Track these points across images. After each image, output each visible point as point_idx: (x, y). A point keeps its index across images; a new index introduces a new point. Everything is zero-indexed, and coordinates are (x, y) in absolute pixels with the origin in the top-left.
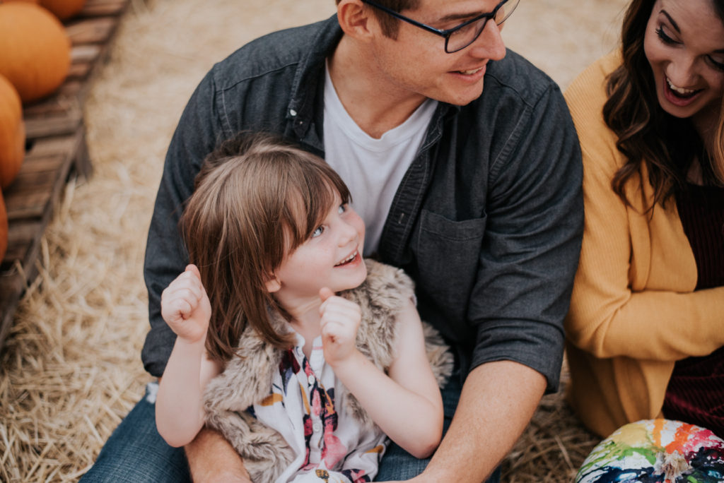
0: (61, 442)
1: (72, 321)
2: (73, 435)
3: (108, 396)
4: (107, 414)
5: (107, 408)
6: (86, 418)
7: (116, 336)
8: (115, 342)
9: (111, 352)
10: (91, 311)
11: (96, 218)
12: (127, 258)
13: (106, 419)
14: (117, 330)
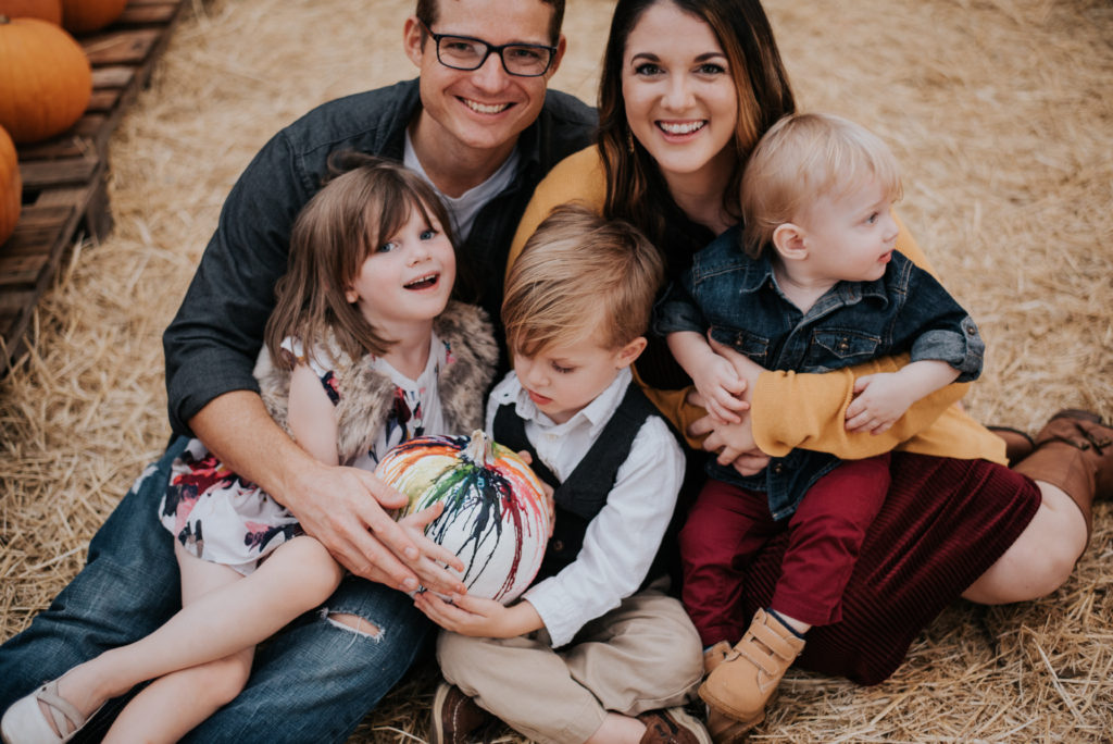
0: (31, 533)
1: (61, 404)
2: (44, 527)
3: (88, 487)
4: (83, 506)
5: (83, 499)
6: (59, 510)
7: (107, 423)
8: (104, 429)
9: (99, 441)
10: (82, 395)
11: (108, 286)
12: (134, 334)
13: (81, 512)
14: (108, 416)
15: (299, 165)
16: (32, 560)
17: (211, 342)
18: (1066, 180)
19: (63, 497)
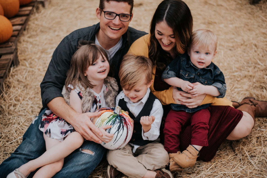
0: (7, 135)
1: (11, 105)
2: (10, 134)
3: (19, 124)
4: (18, 128)
5: (18, 127)
6: (13, 129)
7: (22, 109)
8: (22, 110)
9: (21, 113)
10: (16, 103)
11: (19, 77)
12: (27, 88)
13: (18, 130)
14: (22, 107)
15: (71, 43)
16: (7, 141)
17: (52, 86)
18: (242, 45)
19: (13, 127)
